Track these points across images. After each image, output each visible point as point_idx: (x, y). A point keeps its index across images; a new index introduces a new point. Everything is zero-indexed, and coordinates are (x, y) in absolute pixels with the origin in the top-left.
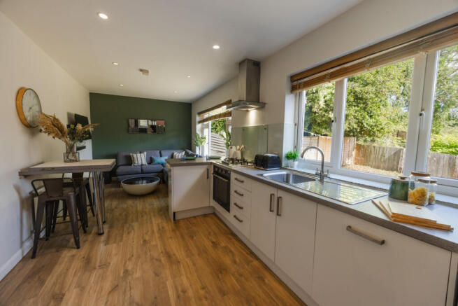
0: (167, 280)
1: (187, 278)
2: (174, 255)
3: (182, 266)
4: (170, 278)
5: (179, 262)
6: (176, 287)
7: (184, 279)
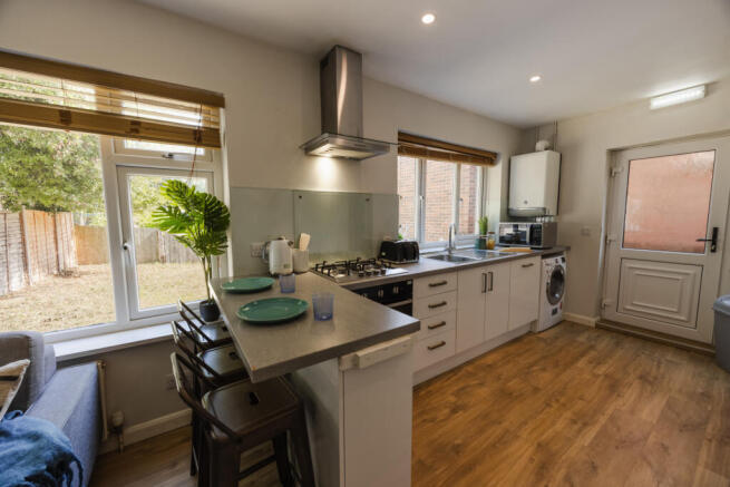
0: (583, 448)
1: (553, 423)
2: (531, 460)
3: (544, 437)
4: (576, 445)
5: (539, 445)
6: (580, 431)
7: (559, 426)
